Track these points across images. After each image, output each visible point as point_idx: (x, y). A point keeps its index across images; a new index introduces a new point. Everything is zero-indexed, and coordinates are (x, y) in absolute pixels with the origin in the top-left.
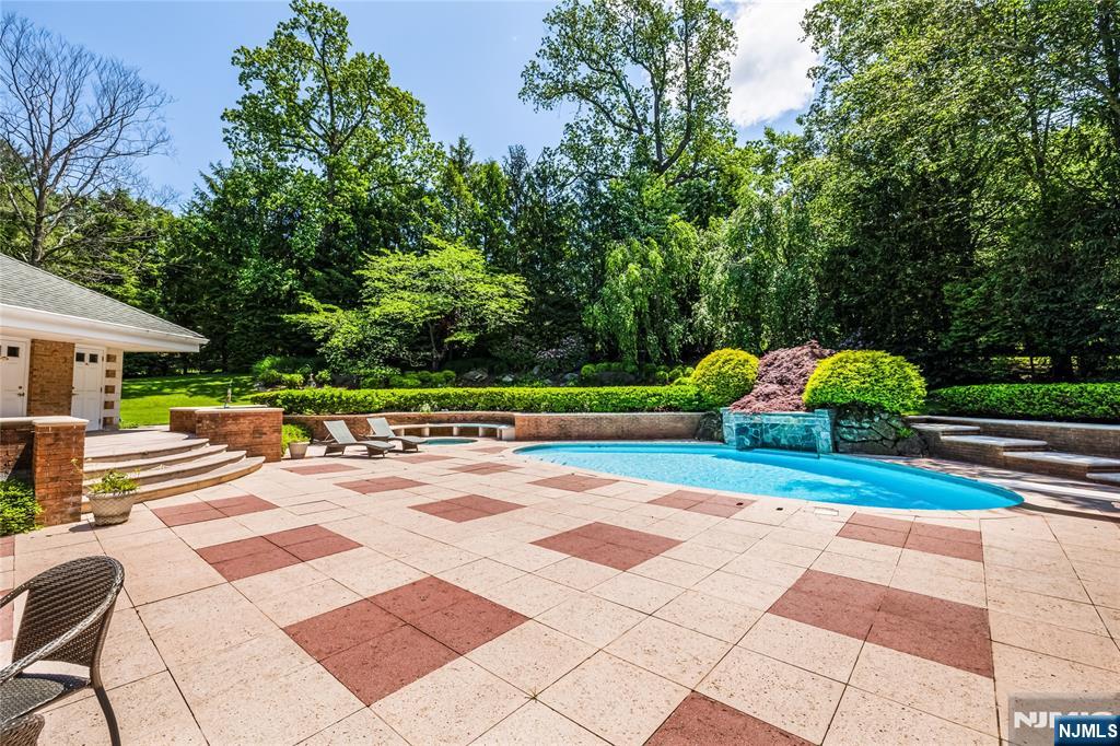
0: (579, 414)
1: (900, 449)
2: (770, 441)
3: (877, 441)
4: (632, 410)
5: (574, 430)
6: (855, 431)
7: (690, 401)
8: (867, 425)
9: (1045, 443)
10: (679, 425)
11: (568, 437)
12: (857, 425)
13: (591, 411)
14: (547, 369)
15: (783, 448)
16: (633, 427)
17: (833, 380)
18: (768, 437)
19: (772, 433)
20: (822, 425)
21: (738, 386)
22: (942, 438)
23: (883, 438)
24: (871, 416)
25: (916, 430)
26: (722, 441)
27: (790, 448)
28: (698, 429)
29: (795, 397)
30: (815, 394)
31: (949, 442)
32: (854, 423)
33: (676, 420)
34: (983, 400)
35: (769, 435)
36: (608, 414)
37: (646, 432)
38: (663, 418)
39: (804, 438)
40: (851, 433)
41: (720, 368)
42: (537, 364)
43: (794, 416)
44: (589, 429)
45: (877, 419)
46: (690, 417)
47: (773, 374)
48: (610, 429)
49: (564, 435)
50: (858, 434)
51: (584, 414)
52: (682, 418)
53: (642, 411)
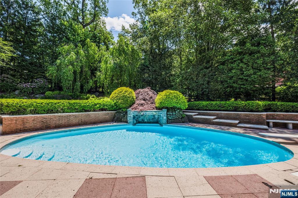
0: (56, 114)
1: (183, 121)
2: (141, 120)
3: (177, 119)
4: (86, 111)
5: (53, 124)
6: (172, 116)
7: (113, 106)
8: (174, 114)
9: (216, 117)
10: (107, 117)
11: (48, 128)
12: (172, 114)
13: (64, 112)
14: (25, 92)
15: (145, 123)
16: (87, 119)
17: (167, 99)
18: (140, 120)
19: (142, 118)
20: (163, 114)
21: (131, 101)
22: (194, 117)
23: (179, 118)
24: (175, 111)
25: (186, 115)
26: (127, 122)
27: (148, 123)
28: (114, 118)
29: (151, 105)
30: (161, 104)
31: (195, 118)
32: (171, 113)
33: (105, 115)
34: (198, 106)
35: (141, 119)
36: (74, 114)
37: (93, 121)
38: (101, 114)
39: (152, 119)
40: (171, 117)
41: (124, 94)
42: (18, 89)
43: (155, 112)
44: (63, 122)
45: (177, 112)
46: (111, 113)
47: (141, 97)
48: (75, 121)
49: (46, 127)
50: (173, 117)
51: (59, 114)
52: (108, 113)
53: (90, 111)
